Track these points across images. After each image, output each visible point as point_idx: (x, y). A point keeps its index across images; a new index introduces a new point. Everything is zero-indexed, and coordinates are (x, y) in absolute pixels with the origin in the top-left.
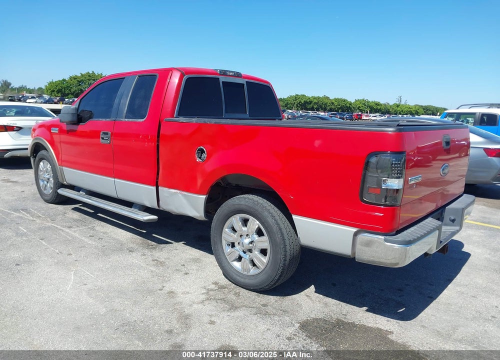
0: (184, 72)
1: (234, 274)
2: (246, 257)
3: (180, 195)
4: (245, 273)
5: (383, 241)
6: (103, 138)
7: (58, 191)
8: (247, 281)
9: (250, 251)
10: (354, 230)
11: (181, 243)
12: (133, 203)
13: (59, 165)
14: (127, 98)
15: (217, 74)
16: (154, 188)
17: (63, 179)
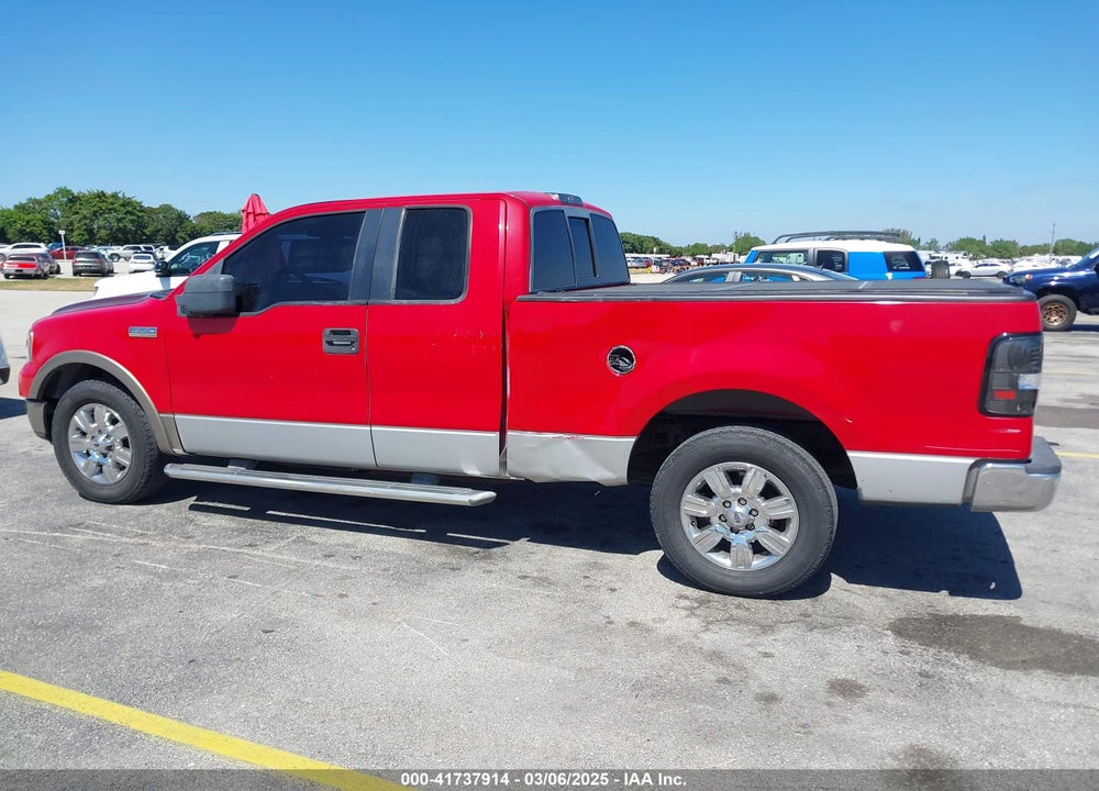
0: (525, 203)
1: (716, 575)
2: (741, 540)
3: (568, 442)
4: (742, 568)
5: (1023, 473)
6: (330, 343)
7: (165, 471)
8: (750, 582)
9: (750, 527)
10: (970, 461)
11: (523, 540)
12: (411, 473)
13: (159, 412)
14: (393, 257)
15: (554, 202)
16: (495, 436)
17: (170, 444)
